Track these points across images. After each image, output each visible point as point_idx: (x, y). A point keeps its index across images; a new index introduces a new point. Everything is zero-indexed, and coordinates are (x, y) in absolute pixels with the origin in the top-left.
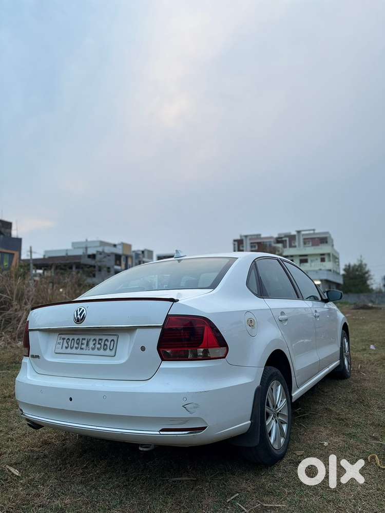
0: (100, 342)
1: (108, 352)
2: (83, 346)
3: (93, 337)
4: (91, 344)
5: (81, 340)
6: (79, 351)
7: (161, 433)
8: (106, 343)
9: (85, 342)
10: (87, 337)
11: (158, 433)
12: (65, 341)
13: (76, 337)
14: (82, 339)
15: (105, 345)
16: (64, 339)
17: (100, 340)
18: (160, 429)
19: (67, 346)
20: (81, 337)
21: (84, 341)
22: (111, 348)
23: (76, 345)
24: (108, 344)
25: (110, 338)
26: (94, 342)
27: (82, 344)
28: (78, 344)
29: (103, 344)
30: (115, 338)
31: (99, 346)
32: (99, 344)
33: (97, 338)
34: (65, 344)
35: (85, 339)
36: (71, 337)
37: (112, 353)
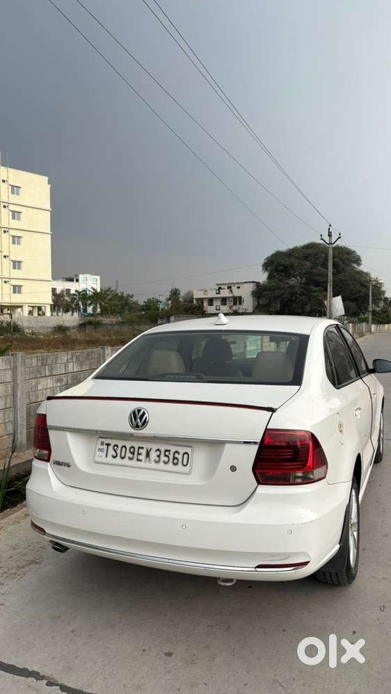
0: (167, 453)
1: (180, 467)
2: (140, 457)
3: (155, 447)
4: (153, 455)
5: (136, 449)
6: (134, 463)
7: (258, 569)
8: (176, 455)
9: (143, 452)
10: (146, 446)
11: (254, 569)
12: (111, 448)
13: (128, 445)
14: (139, 448)
15: (174, 458)
16: (108, 445)
17: (166, 451)
18: (256, 565)
19: (115, 454)
20: (136, 445)
21: (141, 451)
22: (185, 463)
23: (128, 455)
24: (180, 457)
25: (182, 450)
26: (158, 453)
27: (139, 454)
28: (133, 453)
29: (171, 457)
30: (189, 450)
31: (166, 459)
32: (166, 456)
33: (163, 448)
34: (111, 452)
35: (142, 448)
36: (120, 444)
37: (186, 469)
